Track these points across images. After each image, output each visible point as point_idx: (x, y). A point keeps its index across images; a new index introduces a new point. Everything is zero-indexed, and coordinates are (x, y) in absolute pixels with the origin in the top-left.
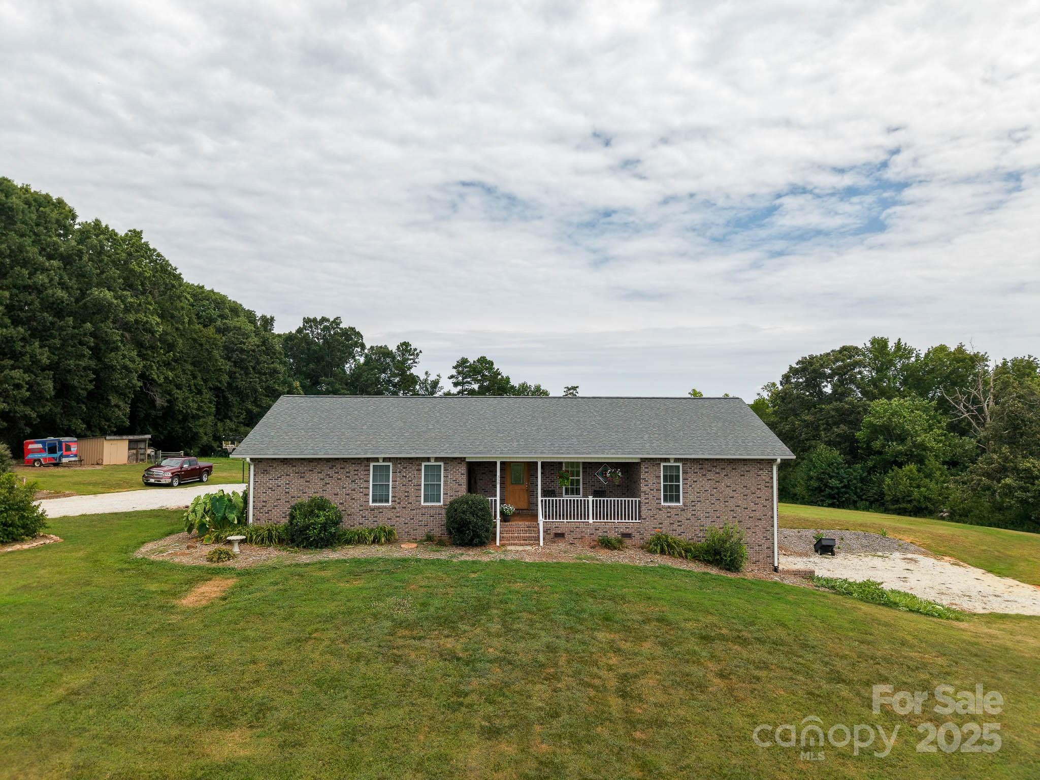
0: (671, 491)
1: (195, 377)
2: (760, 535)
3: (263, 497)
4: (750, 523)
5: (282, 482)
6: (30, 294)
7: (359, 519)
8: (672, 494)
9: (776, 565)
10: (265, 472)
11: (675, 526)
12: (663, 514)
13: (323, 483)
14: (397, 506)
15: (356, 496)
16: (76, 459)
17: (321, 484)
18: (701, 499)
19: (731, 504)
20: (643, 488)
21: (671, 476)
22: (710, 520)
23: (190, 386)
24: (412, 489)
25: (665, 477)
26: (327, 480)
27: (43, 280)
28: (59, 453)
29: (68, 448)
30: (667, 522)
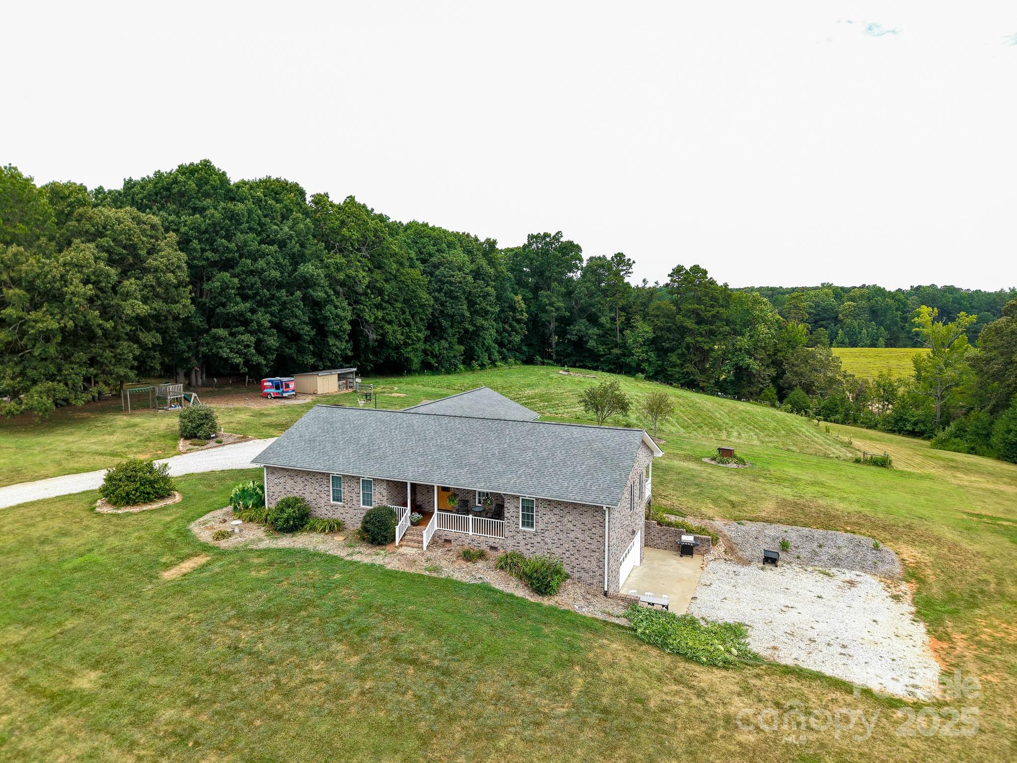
0: (528, 519)
1: (404, 313)
2: (594, 563)
3: (273, 489)
4: (587, 553)
5: (282, 481)
6: (254, 276)
7: (325, 512)
8: (528, 521)
9: (606, 589)
10: (273, 473)
11: (529, 547)
12: (520, 537)
13: (303, 484)
14: (346, 506)
15: (323, 496)
16: (294, 393)
17: (303, 485)
18: (549, 529)
19: (572, 535)
20: (506, 515)
21: (528, 507)
22: (555, 546)
23: (399, 321)
24: (354, 495)
25: (523, 507)
26: (306, 483)
27: (261, 265)
28: (281, 390)
29: (287, 386)
30: (523, 542)
